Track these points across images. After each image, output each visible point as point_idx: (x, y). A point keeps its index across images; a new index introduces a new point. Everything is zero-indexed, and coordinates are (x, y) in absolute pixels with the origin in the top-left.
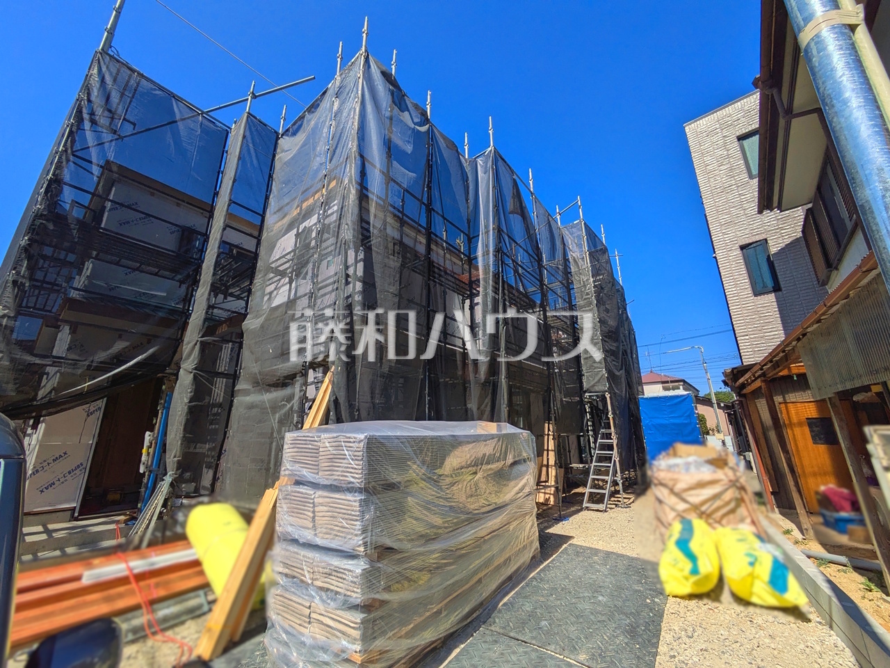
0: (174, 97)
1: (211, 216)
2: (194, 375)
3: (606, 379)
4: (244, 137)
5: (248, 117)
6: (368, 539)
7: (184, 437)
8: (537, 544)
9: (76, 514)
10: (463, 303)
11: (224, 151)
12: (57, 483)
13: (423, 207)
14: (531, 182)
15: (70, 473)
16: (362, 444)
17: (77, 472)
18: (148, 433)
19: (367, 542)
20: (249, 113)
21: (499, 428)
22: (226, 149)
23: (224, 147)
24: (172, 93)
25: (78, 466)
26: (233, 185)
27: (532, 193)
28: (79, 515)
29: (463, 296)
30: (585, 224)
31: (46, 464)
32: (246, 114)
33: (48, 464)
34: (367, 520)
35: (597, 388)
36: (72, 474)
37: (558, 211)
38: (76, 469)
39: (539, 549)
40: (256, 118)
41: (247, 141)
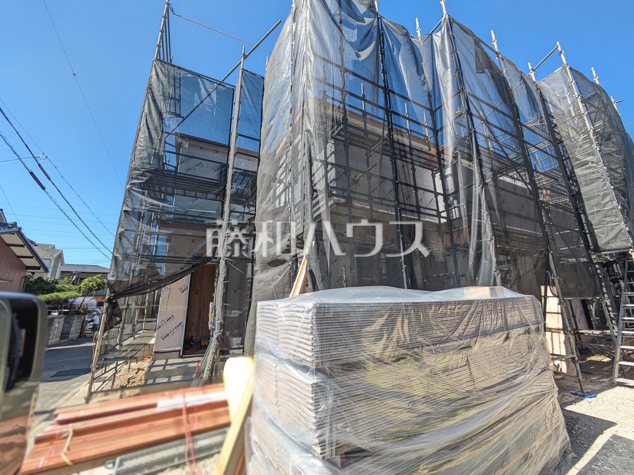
0: (199, 76)
1: (229, 150)
2: (225, 261)
3: (627, 233)
4: (241, 87)
5: (242, 72)
6: (326, 437)
7: (222, 306)
8: (564, 434)
9: (181, 354)
10: (434, 178)
11: (233, 103)
12: (170, 334)
13: (381, 91)
14: (495, 44)
15: (176, 328)
16: (311, 314)
17: (179, 327)
18: (211, 303)
19: (324, 441)
20: (243, 69)
21: (492, 292)
22: (234, 102)
23: (233, 101)
24: (198, 74)
25: (180, 324)
26: (237, 123)
27: (497, 53)
28: (183, 355)
29: (432, 170)
30: (571, 69)
31: (163, 322)
32: (241, 71)
33: (165, 322)
34: (323, 411)
35: (613, 246)
36: (177, 329)
37: (530, 68)
38: (179, 326)
39: (568, 439)
40: (248, 71)
41: (244, 89)
